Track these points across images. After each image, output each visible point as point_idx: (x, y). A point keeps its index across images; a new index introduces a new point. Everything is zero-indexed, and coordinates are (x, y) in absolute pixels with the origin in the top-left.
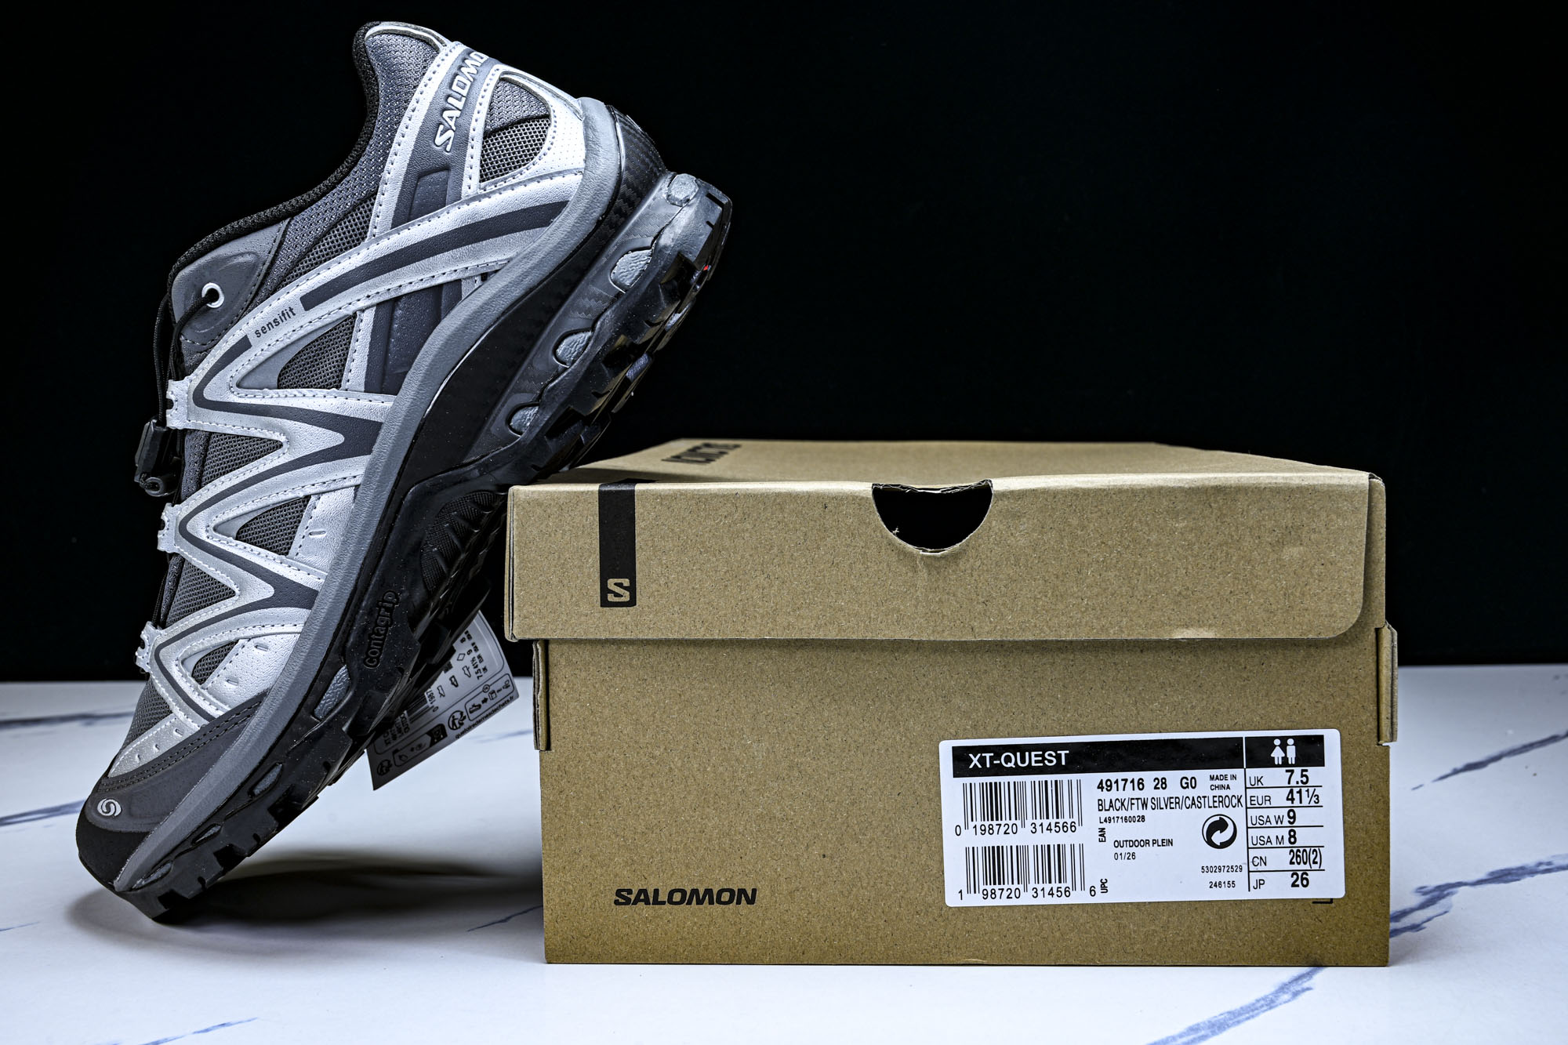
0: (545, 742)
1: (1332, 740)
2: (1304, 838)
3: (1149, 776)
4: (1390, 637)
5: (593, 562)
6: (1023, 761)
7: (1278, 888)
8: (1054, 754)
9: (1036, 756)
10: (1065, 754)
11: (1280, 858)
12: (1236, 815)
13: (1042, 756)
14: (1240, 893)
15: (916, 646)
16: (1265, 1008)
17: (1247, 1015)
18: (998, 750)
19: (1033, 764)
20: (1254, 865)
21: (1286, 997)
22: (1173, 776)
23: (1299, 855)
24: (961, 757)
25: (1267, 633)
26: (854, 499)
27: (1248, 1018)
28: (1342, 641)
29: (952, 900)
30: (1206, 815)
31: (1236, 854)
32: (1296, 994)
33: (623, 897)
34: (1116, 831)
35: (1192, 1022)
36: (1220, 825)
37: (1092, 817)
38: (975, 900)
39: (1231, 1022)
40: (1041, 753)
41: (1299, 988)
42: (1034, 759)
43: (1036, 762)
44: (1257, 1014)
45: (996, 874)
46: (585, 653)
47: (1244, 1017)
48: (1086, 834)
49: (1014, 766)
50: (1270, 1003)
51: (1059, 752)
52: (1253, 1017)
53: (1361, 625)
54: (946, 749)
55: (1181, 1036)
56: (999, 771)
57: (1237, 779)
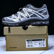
0: (6, 40)
1: (45, 39)
3: (36, 41)
4: (48, 34)
30: (39, 43)
33: (10, 48)
41: (44, 52)
48: (33, 44)
49: (30, 41)
54: (26, 40)
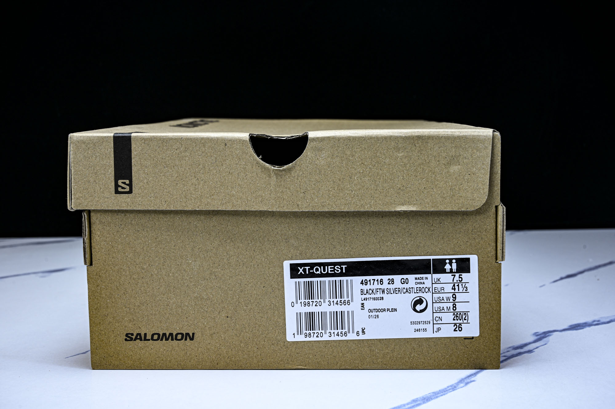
0: (89, 261)
1: (474, 260)
2: (460, 308)
3: (385, 278)
4: (502, 209)
5: (111, 171)
6: (324, 271)
7: (447, 332)
8: (339, 267)
9: (331, 268)
10: (345, 267)
11: (448, 317)
12: (428, 296)
13: (334, 268)
14: (429, 334)
15: (272, 214)
16: (451, 390)
17: (442, 394)
18: (312, 265)
19: (329, 272)
20: (436, 321)
21: (462, 385)
22: (397, 278)
23: (457, 316)
24: (294, 269)
25: (442, 208)
26: (240, 141)
27: (442, 395)
28: (479, 212)
29: (290, 338)
30: (413, 296)
31: (427, 315)
32: (467, 384)
33: (129, 337)
34: (370, 304)
35: (414, 397)
36: (420, 301)
37: (358, 298)
38: (301, 338)
39: (433, 397)
40: (333, 267)
41: (469, 381)
42: (329, 269)
43: (331, 271)
44: (447, 393)
45: (311, 326)
46: (108, 218)
47: (440, 394)
48: (355, 306)
49: (320, 273)
50: (454, 388)
51: (342, 266)
52: (444, 394)
53: (487, 204)
54: (287, 265)
55: (408, 404)
56: (313, 275)
57: (428, 279)
